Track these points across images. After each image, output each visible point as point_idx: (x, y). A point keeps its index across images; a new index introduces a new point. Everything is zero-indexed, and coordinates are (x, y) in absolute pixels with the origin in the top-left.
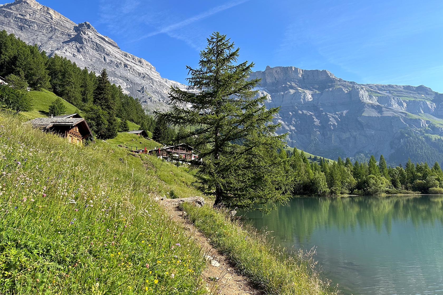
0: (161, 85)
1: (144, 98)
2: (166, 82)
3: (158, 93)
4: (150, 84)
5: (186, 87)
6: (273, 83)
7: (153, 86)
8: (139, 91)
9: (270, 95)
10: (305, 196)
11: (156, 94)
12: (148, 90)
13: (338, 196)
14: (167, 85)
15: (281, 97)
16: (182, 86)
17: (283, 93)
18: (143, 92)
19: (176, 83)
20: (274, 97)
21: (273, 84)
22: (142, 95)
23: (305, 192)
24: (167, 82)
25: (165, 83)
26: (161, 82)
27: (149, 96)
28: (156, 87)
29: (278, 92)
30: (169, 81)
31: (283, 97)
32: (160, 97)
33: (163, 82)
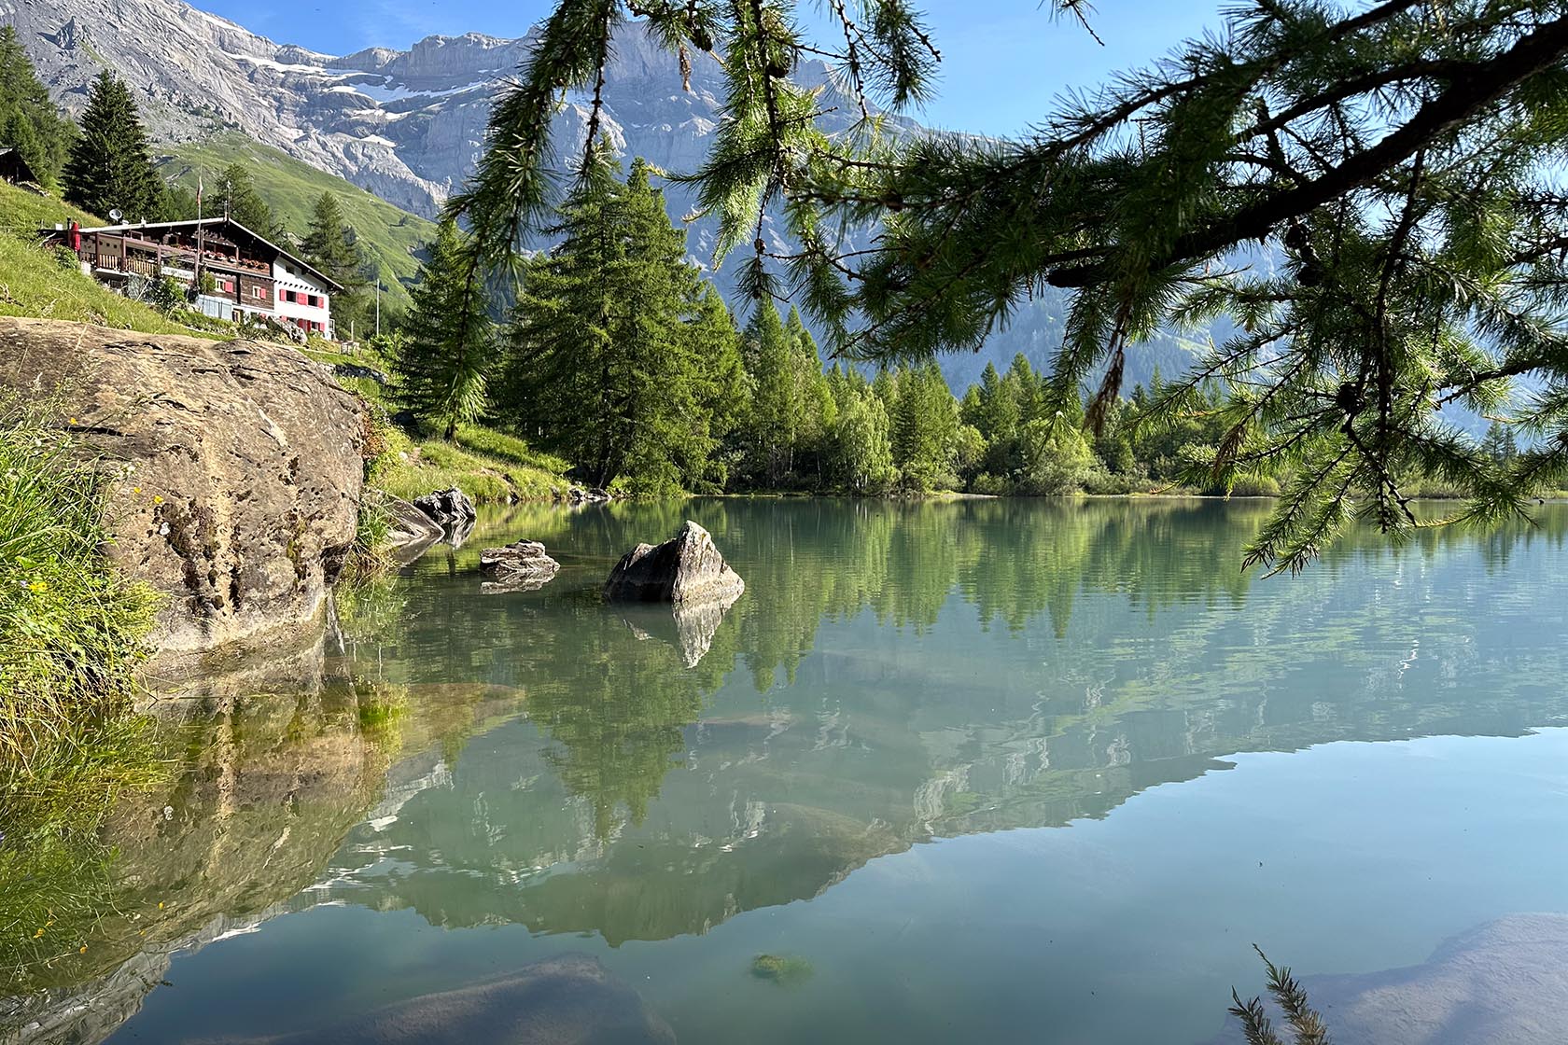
0: (156, 27)
1: (77, 70)
2: (182, 16)
3: (142, 57)
4: (107, 14)
5: (273, 49)
6: (635, 83)
7: (118, 25)
8: (52, 39)
9: (622, 129)
10: (803, 496)
11: (134, 62)
12: (93, 38)
13: (929, 496)
14: (185, 27)
15: (664, 144)
16: (257, 42)
17: (669, 129)
18: (70, 46)
19: (231, 27)
20: (638, 139)
21: (634, 88)
22: (64, 61)
23: (804, 480)
24: (187, 17)
25: (180, 22)
26: (160, 12)
27: (99, 65)
28: (134, 32)
29: (650, 119)
30: (197, 12)
31: (670, 144)
32: (153, 76)
33: (169, 14)
